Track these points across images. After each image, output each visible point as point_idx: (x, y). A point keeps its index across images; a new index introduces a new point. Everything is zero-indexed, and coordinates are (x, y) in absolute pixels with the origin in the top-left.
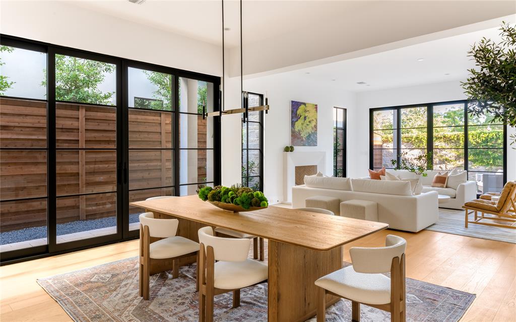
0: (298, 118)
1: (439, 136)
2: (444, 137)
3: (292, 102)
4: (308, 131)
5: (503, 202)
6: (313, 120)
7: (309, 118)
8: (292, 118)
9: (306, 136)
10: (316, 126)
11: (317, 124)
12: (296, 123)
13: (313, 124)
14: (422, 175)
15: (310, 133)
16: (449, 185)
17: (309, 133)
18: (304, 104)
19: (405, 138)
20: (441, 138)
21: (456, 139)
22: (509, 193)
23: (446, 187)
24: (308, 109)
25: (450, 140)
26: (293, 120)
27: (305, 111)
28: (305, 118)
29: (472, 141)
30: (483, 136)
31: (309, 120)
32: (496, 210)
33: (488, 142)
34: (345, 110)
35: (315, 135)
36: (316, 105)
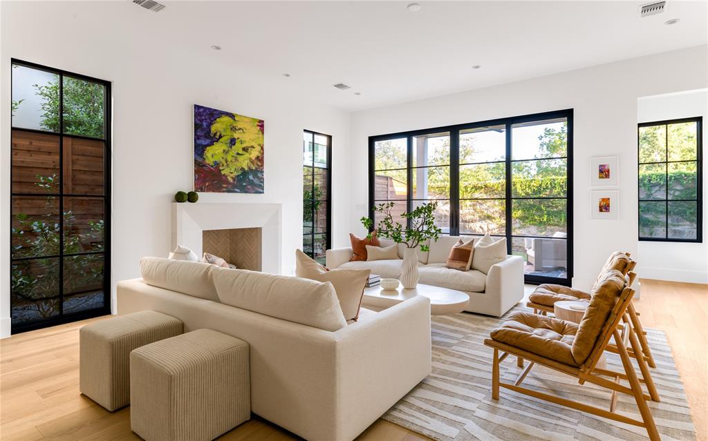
0: (214, 139)
1: (480, 185)
2: (486, 186)
3: (197, 107)
4: (239, 165)
5: (593, 341)
6: (253, 147)
7: (242, 142)
8: (197, 137)
9: (235, 174)
10: (260, 159)
11: (263, 153)
12: (208, 148)
13: (254, 154)
14: (419, 248)
15: (246, 169)
16: (476, 265)
17: (242, 169)
18: (232, 116)
19: (437, 188)
20: (482, 188)
21: (500, 189)
22: (609, 315)
23: (471, 268)
24: (239, 125)
25: (493, 191)
26: (198, 142)
27: (234, 129)
28: (233, 142)
29: (520, 192)
30: (535, 185)
31: (244, 145)
32: (571, 362)
33: (540, 193)
34: (330, 137)
35: (260, 175)
36: (261, 122)
